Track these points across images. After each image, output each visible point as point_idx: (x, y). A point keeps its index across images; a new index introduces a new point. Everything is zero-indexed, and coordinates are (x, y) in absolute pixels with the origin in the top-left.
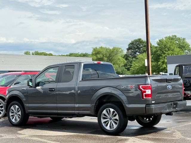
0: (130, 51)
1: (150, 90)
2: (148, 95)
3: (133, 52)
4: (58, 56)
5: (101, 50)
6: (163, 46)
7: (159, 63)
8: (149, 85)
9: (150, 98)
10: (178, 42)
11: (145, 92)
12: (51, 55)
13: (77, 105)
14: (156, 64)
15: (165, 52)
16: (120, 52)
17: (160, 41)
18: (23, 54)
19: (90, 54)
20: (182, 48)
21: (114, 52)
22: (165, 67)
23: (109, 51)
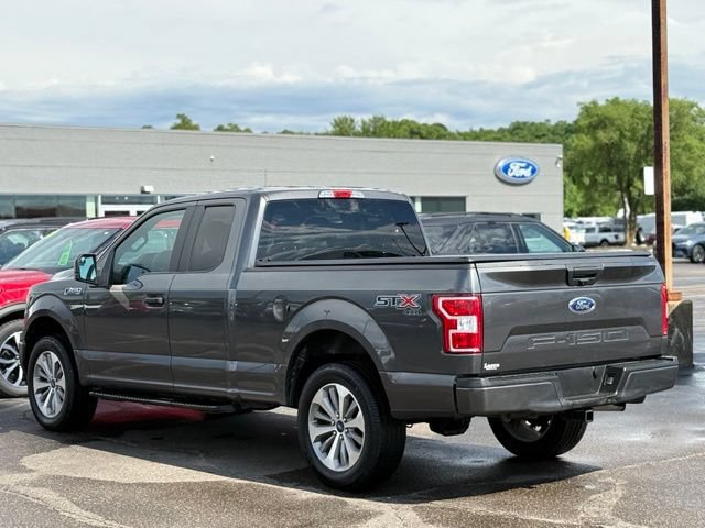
1: (474, 319)
2: (469, 336)
5: (613, 113)
8: (473, 298)
9: (475, 350)
11: (454, 325)
13: (233, 366)
16: (694, 119)
23: (644, 116)
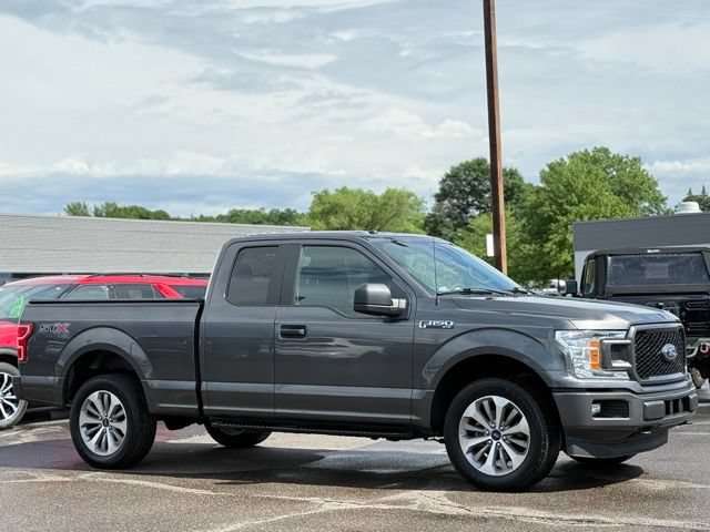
0: (446, 202)
3: (459, 207)
4: (187, 220)
5: (343, 201)
6: (562, 188)
7: (549, 245)
10: (614, 173)
12: (162, 216)
14: (535, 250)
15: (568, 207)
16: (411, 207)
17: (551, 167)
18: (64, 214)
19: (303, 214)
20: (631, 194)
21: (388, 207)
22: (569, 259)
23: (369, 204)
